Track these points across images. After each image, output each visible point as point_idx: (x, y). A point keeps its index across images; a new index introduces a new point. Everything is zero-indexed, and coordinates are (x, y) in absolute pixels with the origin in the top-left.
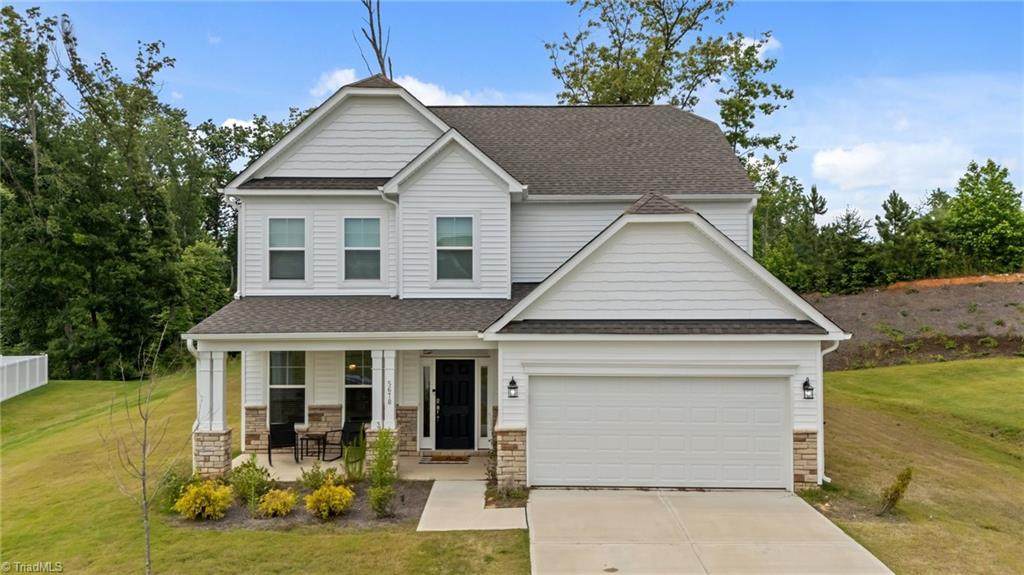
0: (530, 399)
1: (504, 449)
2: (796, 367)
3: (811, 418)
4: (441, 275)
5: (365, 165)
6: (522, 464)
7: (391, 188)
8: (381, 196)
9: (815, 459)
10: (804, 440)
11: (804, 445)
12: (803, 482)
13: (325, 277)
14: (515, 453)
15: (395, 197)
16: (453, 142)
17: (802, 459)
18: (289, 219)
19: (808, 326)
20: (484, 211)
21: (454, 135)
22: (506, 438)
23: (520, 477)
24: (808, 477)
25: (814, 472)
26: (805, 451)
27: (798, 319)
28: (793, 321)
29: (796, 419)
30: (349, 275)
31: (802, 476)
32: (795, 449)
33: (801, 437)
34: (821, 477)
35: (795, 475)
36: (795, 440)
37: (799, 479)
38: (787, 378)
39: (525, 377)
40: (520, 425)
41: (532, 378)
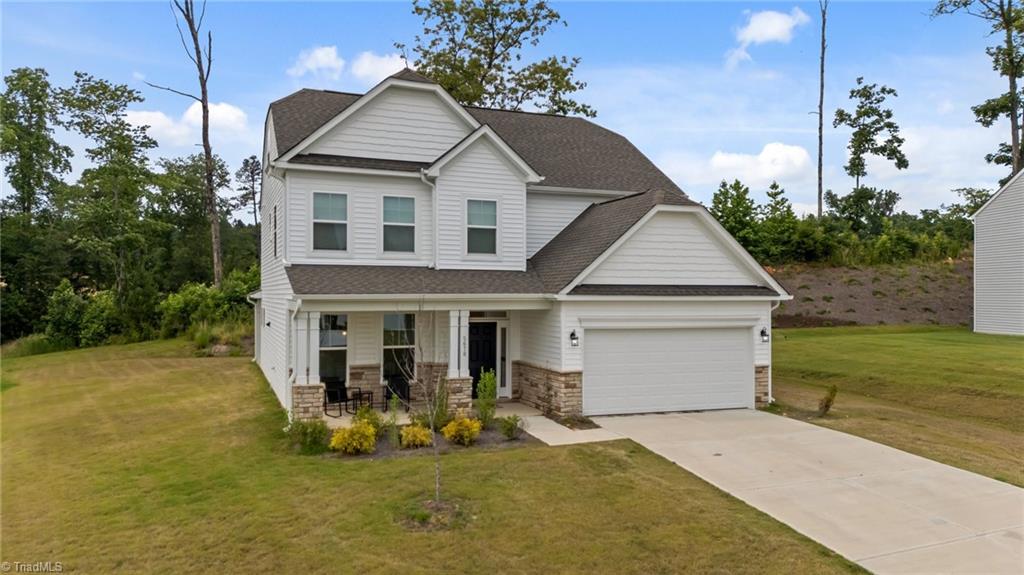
0: (584, 348)
1: (566, 387)
2: (757, 320)
3: (764, 357)
4: (471, 250)
5: (401, 150)
6: (579, 399)
7: (433, 171)
8: (420, 179)
9: (767, 386)
10: (761, 372)
11: (761, 375)
12: (760, 402)
13: (365, 248)
14: (575, 390)
15: (433, 180)
16: (484, 136)
17: (760, 385)
18: (333, 195)
19: (765, 290)
20: (505, 197)
21: (486, 130)
22: (567, 379)
24: (763, 398)
25: (766, 394)
26: (762, 380)
27: (759, 285)
28: (755, 287)
29: (757, 357)
30: (388, 247)
31: (760, 397)
32: (756, 378)
33: (760, 370)
34: (770, 399)
35: (757, 398)
36: (757, 372)
37: (758, 400)
38: (749, 328)
39: (582, 330)
40: (578, 368)
41: (587, 331)
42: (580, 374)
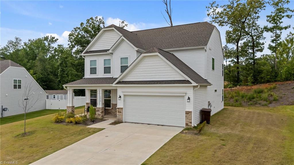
0: (124, 101)
1: (118, 112)
2: (186, 93)
3: (190, 108)
6: (122, 116)
7: (110, 51)
8: (109, 54)
9: (191, 119)
10: (188, 114)
11: (188, 115)
12: (188, 125)
14: (121, 113)
15: (112, 54)
16: (123, 39)
17: (188, 119)
18: (94, 60)
19: (188, 82)
21: (122, 37)
22: (119, 110)
23: (122, 119)
24: (189, 124)
25: (191, 123)
26: (189, 117)
27: (186, 80)
29: (186, 108)
30: (105, 73)
31: (188, 124)
32: (186, 116)
33: (188, 113)
34: (193, 124)
35: (186, 123)
36: (186, 114)
38: (183, 96)
39: (123, 95)
40: (122, 107)
41: (125, 95)
42: (122, 109)
